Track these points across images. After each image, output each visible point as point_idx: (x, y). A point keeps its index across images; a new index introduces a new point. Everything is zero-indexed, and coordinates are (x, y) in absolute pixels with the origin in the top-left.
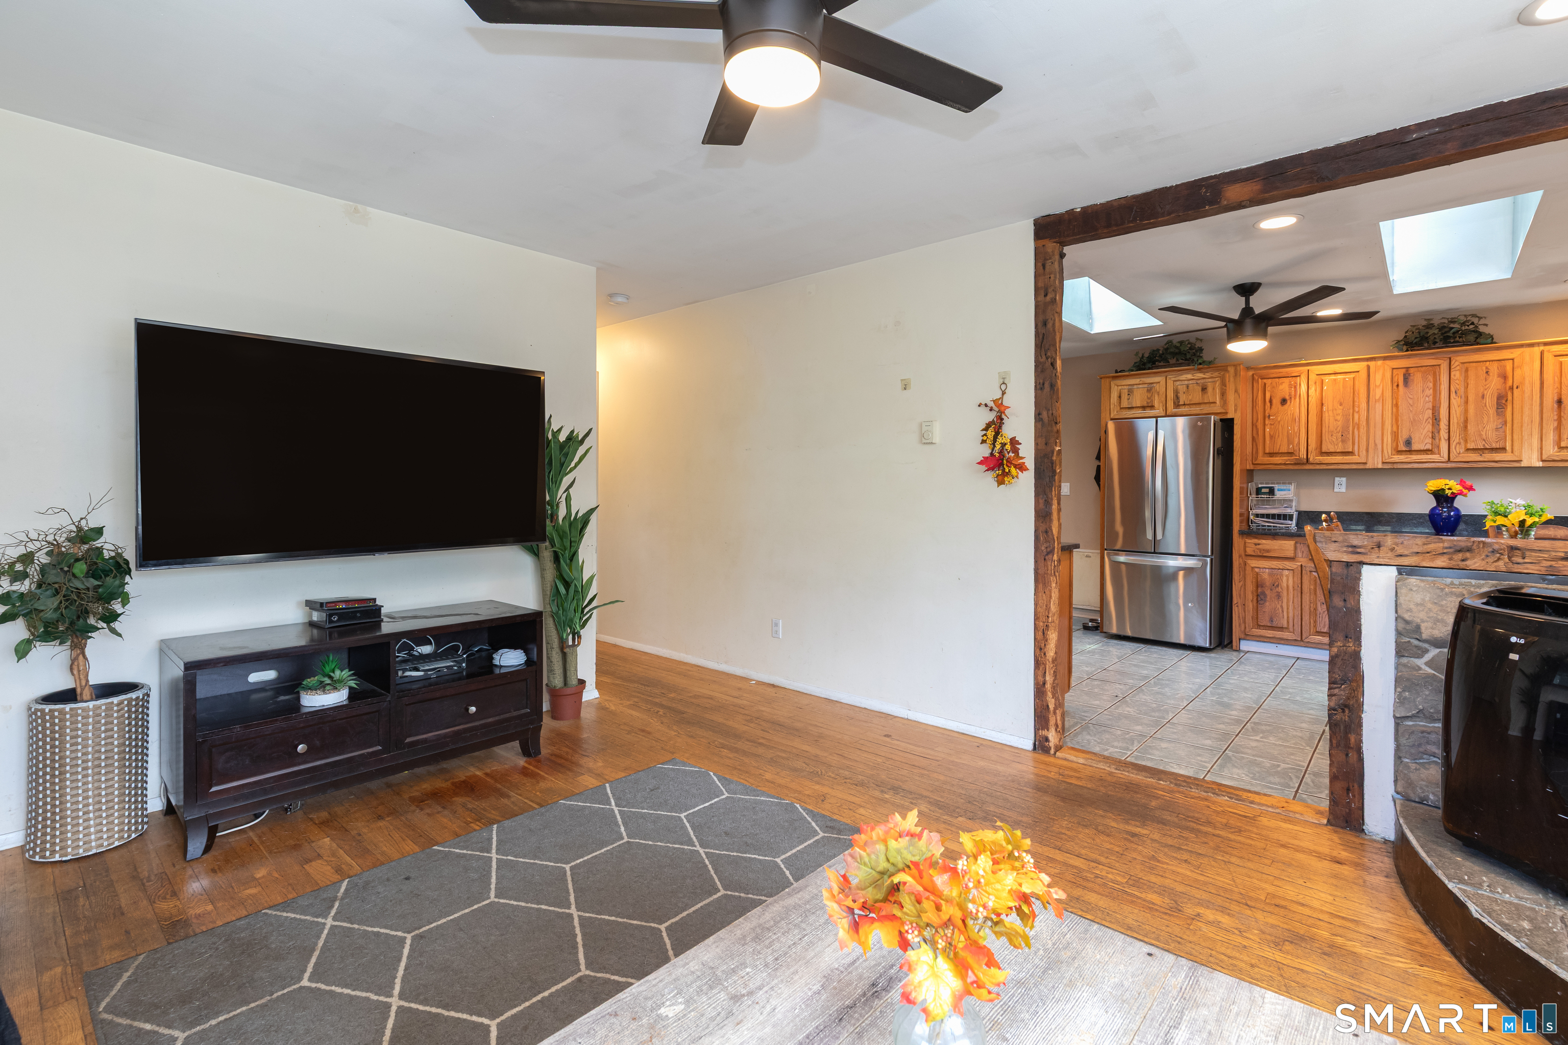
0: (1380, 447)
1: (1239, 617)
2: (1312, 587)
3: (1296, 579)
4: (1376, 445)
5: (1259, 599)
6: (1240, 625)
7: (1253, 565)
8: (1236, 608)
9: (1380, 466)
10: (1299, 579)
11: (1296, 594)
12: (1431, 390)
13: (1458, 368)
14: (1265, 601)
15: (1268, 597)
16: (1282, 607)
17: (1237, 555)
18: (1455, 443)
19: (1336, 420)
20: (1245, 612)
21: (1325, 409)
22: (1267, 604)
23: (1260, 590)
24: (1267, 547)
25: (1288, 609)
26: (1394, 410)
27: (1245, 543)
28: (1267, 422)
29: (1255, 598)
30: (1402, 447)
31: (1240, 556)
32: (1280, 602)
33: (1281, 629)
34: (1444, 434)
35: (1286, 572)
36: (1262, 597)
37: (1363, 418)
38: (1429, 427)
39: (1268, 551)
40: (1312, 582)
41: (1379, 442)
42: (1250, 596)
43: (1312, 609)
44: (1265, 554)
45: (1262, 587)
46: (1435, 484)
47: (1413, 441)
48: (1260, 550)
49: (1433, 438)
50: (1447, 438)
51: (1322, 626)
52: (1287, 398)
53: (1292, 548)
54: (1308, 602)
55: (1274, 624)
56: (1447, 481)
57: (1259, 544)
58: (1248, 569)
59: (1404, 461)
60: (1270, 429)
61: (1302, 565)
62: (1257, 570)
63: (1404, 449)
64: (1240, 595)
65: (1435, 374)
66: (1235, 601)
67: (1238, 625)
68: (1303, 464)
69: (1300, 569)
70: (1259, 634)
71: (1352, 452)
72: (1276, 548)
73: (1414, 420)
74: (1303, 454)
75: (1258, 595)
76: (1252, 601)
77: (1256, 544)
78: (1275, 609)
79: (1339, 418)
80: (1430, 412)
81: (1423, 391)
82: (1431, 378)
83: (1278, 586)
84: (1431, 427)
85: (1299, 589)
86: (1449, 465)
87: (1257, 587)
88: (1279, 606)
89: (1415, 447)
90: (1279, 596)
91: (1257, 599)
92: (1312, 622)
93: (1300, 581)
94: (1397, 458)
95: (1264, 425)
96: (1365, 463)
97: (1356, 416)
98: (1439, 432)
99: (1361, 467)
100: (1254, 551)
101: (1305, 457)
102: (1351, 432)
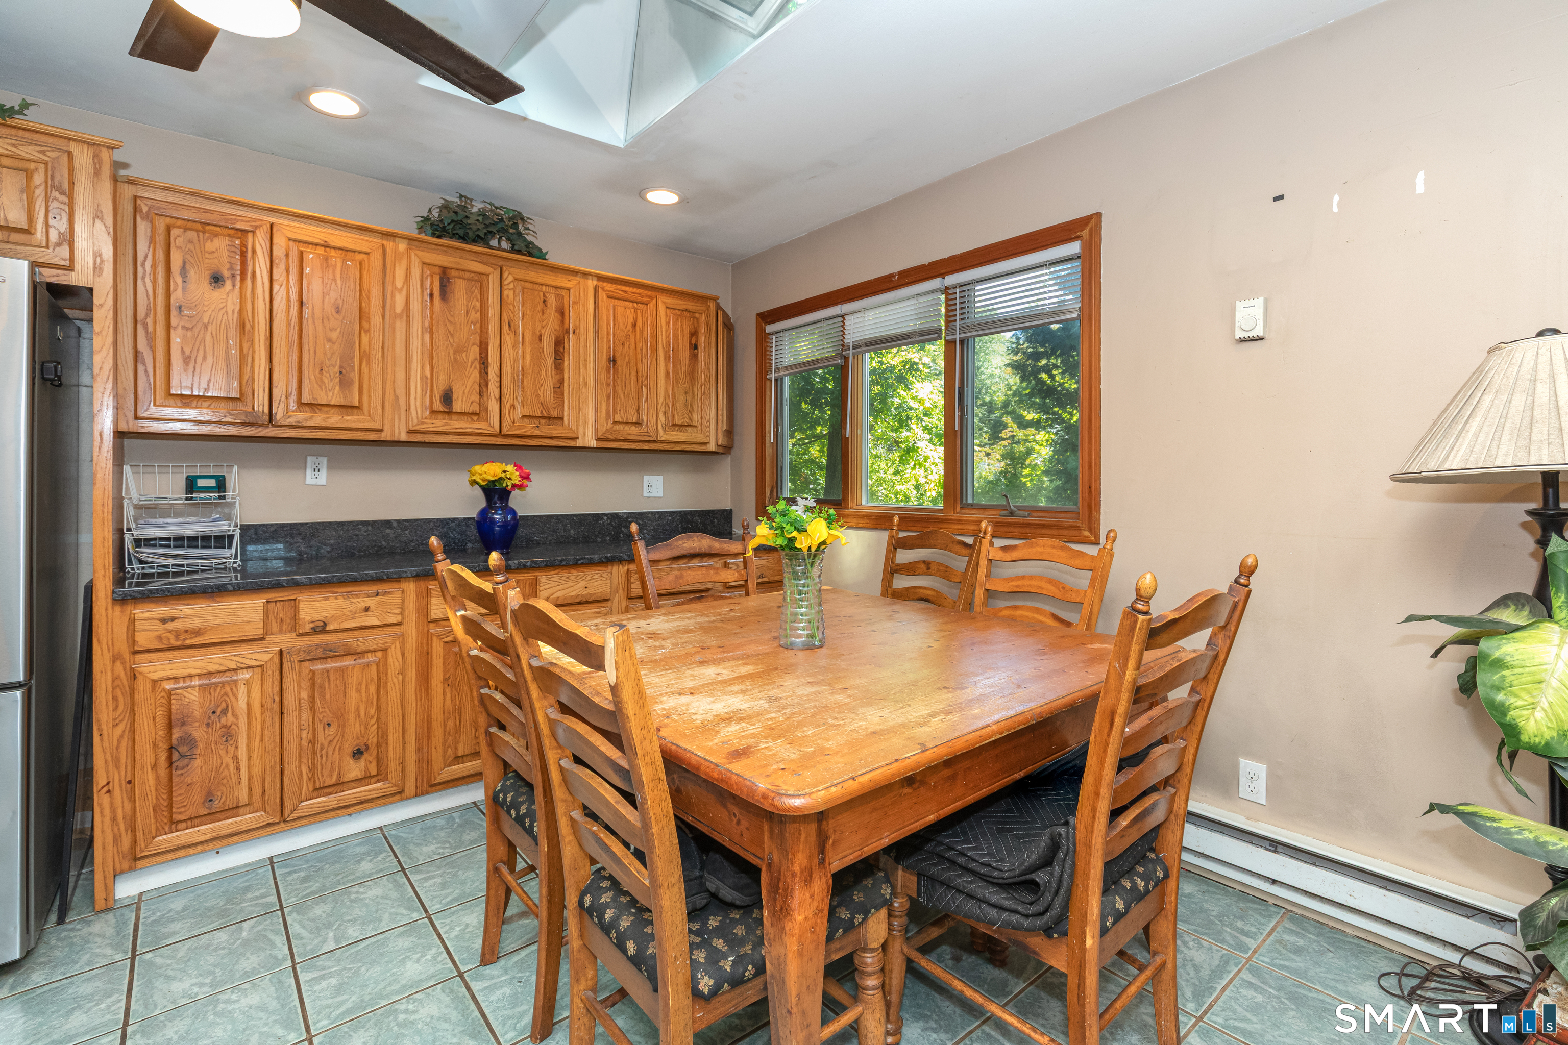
0: (402, 402)
1: (114, 819)
2: (304, 695)
3: (268, 686)
4: (397, 398)
5: (175, 756)
6: (116, 840)
7: (155, 676)
8: (106, 799)
9: (404, 437)
10: (276, 683)
11: (268, 721)
12: (478, 314)
13: (512, 286)
14: (191, 757)
15: (201, 745)
16: (235, 758)
17: (107, 656)
18: (508, 405)
19: (330, 340)
20: (132, 800)
21: (306, 312)
22: (198, 762)
23: (177, 734)
24: (197, 623)
25: (249, 758)
26: (427, 337)
27: (132, 621)
28: (174, 321)
29: (163, 757)
30: (438, 406)
31: (116, 658)
32: (231, 749)
33: (234, 810)
34: (493, 389)
35: (246, 675)
36: (184, 749)
37: (377, 345)
38: (476, 374)
39: (198, 632)
40: (305, 684)
41: (401, 392)
42: (146, 755)
43: (304, 743)
44: (188, 642)
45: (183, 724)
46: (491, 470)
47: (454, 397)
48: (177, 634)
49: (481, 394)
50: (498, 397)
51: (326, 773)
52: (226, 274)
53: (259, 616)
54: (296, 731)
55: (217, 805)
56: (503, 467)
57: (173, 619)
58: (143, 687)
59: (440, 429)
60: (184, 337)
61: (281, 652)
62: (168, 686)
63: (441, 408)
64: (116, 761)
65: (481, 287)
66: (100, 778)
67: (110, 839)
68: (262, 425)
69: (277, 660)
70: (177, 843)
71: (357, 408)
72: (219, 621)
73: (455, 359)
74: (260, 404)
75: (171, 748)
76: (154, 767)
77: (164, 621)
78: (218, 771)
79: (334, 335)
80: (477, 349)
81: (467, 313)
82: (477, 292)
83: (225, 712)
84: (478, 375)
85: (276, 707)
86: (500, 441)
87: (170, 726)
88: (228, 760)
89: (458, 406)
90: (228, 734)
91: (170, 757)
92: (305, 770)
93: (277, 689)
94: (430, 425)
95: (168, 327)
96: (381, 431)
97: (365, 338)
98: (487, 385)
99: (372, 436)
100: (160, 638)
101: (266, 410)
102: (356, 368)
